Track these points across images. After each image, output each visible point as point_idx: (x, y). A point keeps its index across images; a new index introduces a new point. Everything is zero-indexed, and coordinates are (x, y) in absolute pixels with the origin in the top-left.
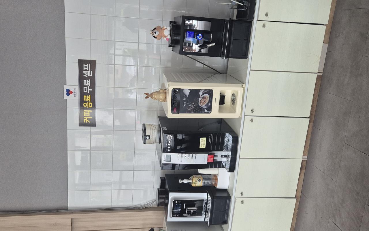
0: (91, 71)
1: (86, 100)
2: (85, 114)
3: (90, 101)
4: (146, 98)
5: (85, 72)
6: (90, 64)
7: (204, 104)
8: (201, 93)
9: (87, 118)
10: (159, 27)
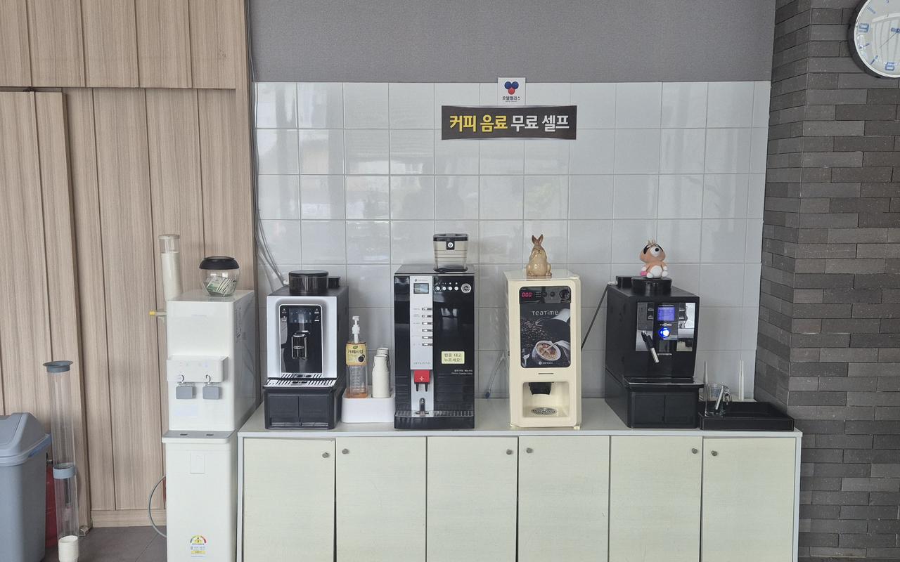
0: (554, 131)
1: (497, 121)
2: (468, 119)
3: (495, 128)
4: (533, 239)
5: (552, 118)
6: (568, 127)
7: (540, 351)
8: (561, 343)
9: (461, 121)
10: (664, 257)
